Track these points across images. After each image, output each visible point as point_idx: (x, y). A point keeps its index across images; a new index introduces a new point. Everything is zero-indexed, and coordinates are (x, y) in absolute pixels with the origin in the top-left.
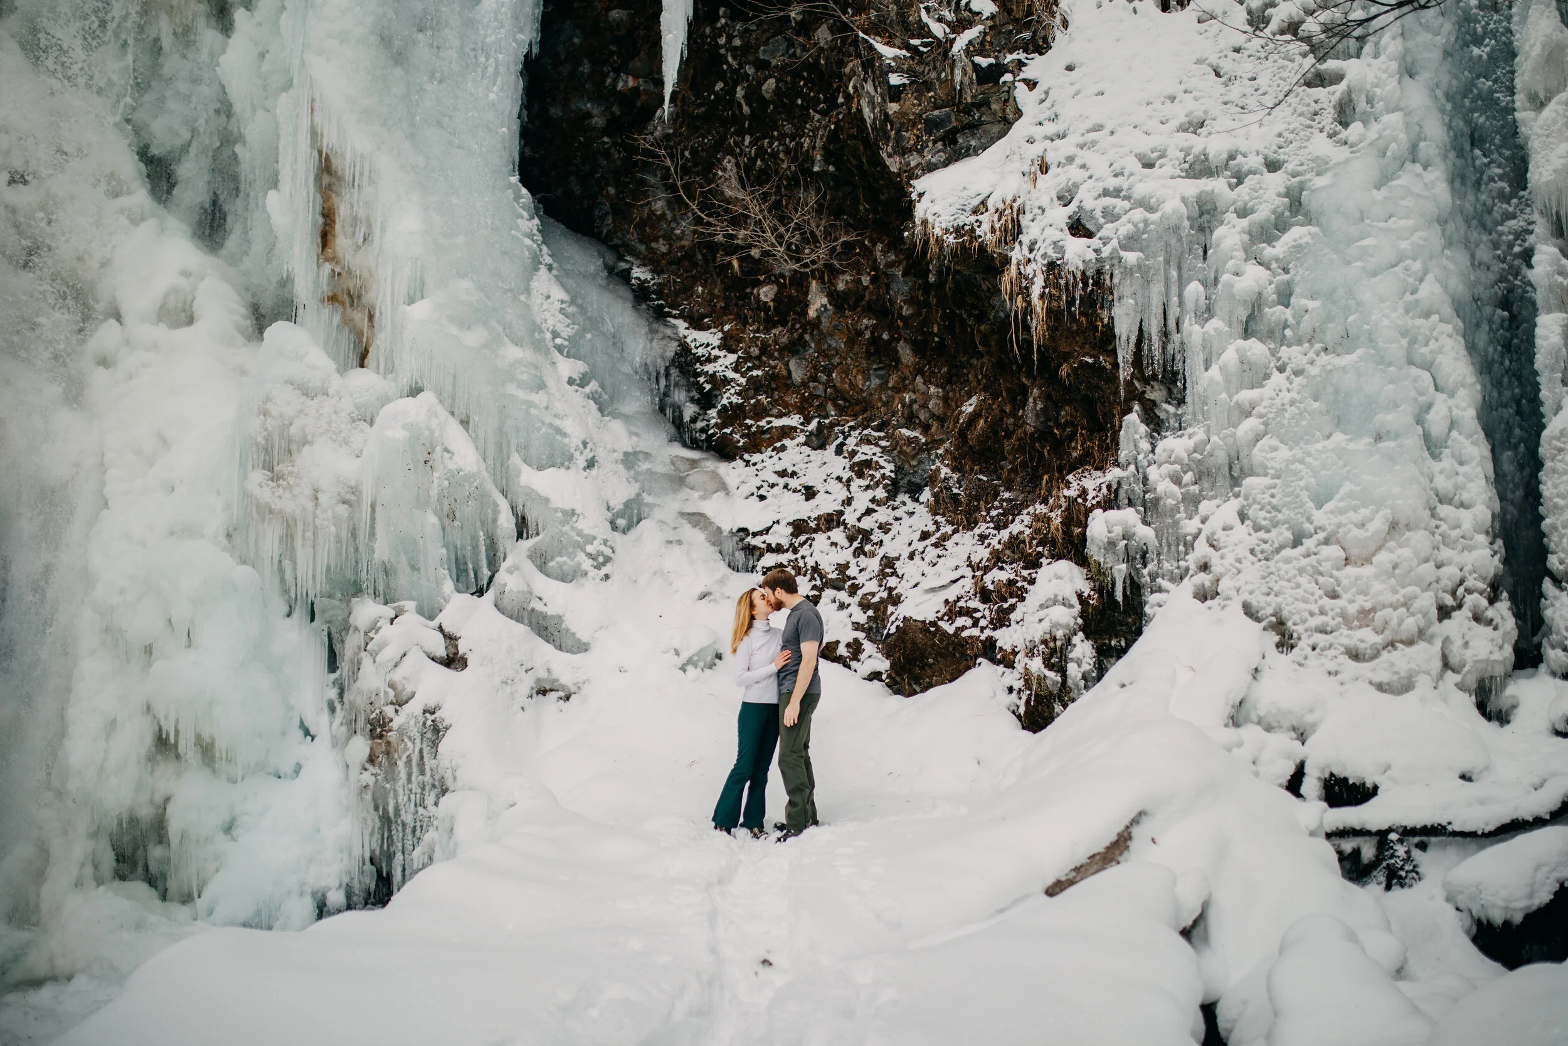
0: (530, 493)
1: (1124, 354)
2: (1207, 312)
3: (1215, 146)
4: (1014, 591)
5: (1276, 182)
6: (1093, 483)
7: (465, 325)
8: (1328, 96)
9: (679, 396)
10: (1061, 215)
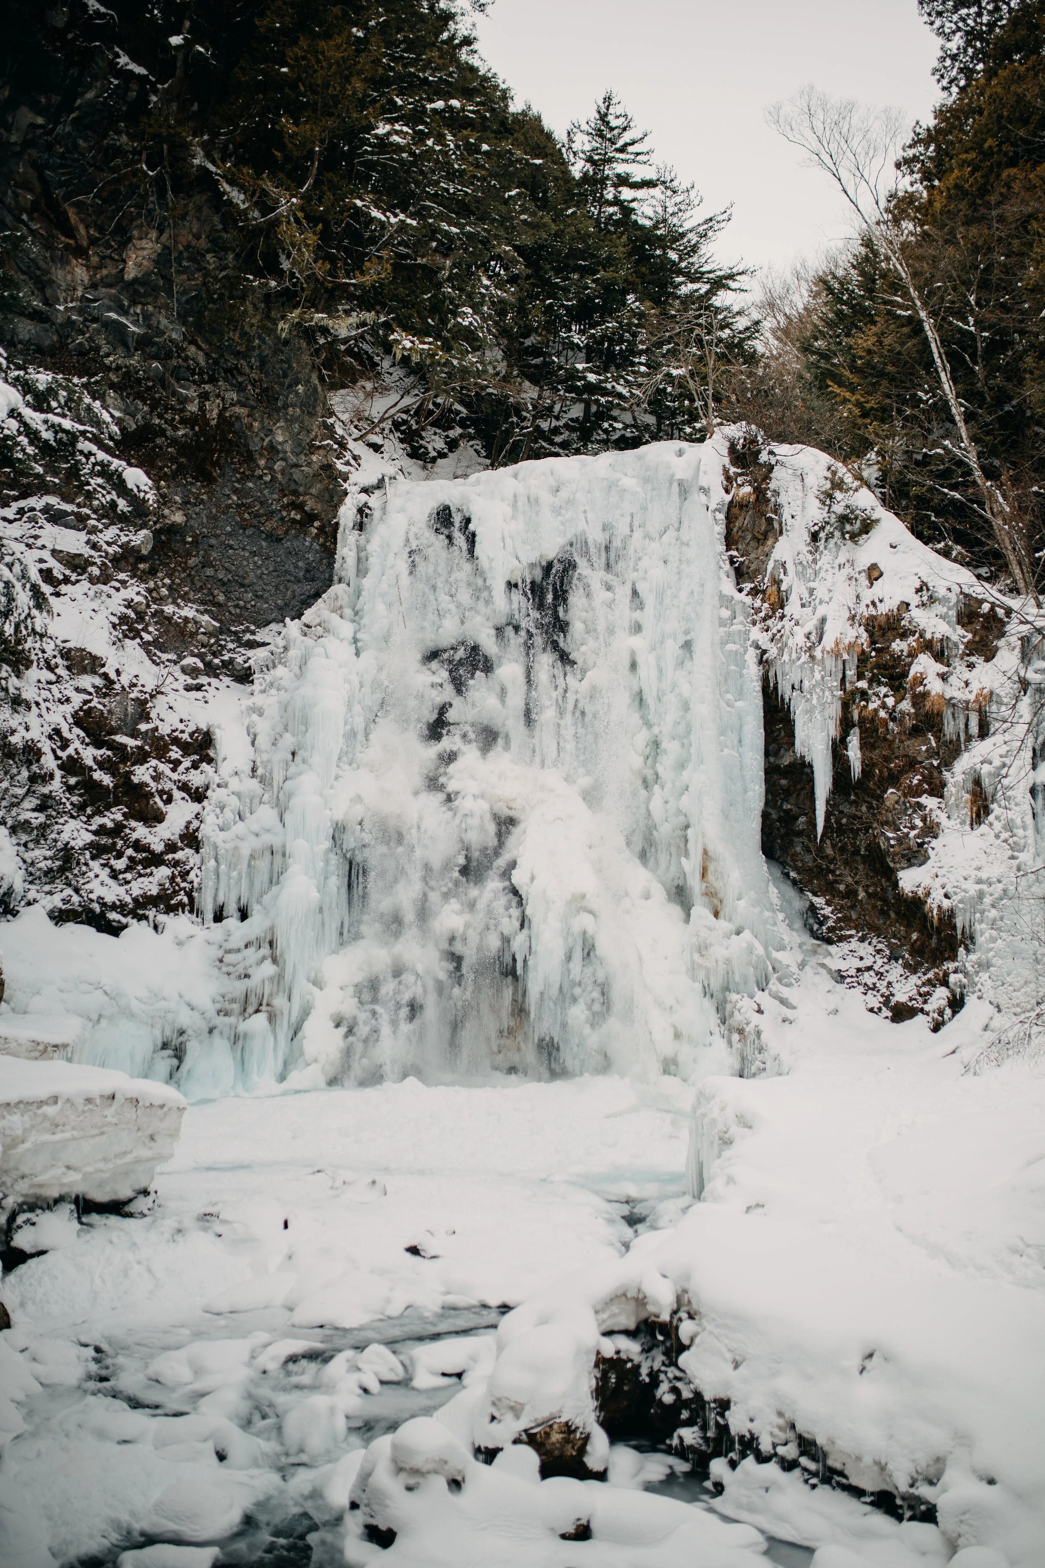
0: (776, 959)
1: (959, 932)
2: (981, 921)
3: (984, 875)
4: (929, 994)
5: (1000, 886)
6: (950, 966)
7: (754, 906)
8: (1015, 863)
9: (811, 921)
10: (942, 892)
